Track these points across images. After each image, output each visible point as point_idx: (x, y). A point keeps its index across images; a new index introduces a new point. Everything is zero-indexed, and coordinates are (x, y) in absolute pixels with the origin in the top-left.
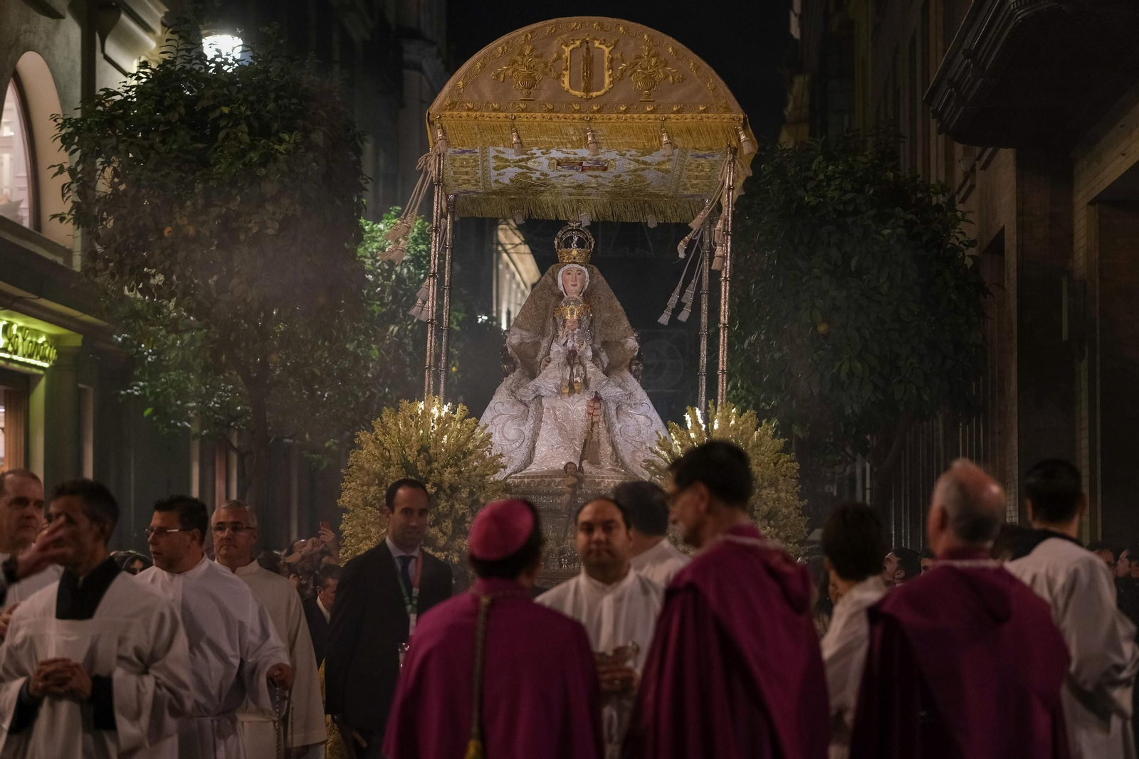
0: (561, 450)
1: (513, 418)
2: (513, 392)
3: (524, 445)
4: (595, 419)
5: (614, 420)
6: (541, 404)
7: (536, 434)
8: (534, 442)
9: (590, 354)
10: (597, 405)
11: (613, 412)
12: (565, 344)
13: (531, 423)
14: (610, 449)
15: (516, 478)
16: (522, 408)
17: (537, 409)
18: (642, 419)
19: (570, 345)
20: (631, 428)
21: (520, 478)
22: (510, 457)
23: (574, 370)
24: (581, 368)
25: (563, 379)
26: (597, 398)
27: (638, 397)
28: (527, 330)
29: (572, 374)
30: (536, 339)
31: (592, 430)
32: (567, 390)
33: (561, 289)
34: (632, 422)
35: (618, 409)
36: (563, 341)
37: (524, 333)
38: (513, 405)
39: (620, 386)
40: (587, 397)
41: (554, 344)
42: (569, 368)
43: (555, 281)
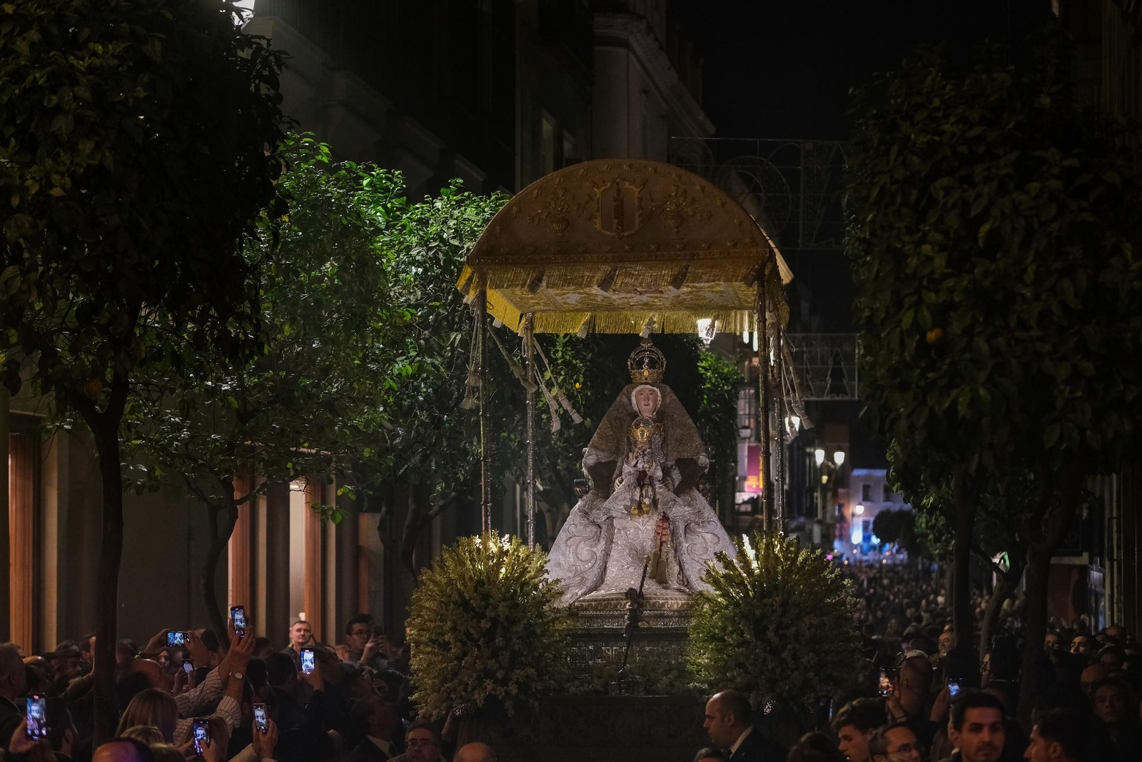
0: (631, 569)
1: (586, 539)
2: (587, 514)
3: (596, 565)
4: (664, 539)
5: (682, 539)
6: (612, 525)
7: (607, 554)
8: (606, 563)
9: (659, 474)
10: (666, 525)
11: (681, 531)
12: (635, 466)
13: (603, 543)
14: (677, 568)
15: (584, 601)
16: (594, 529)
17: (608, 529)
18: (709, 536)
19: (640, 466)
20: (698, 546)
21: (588, 601)
22: (583, 578)
23: (644, 492)
24: (650, 489)
25: (632, 500)
26: (665, 518)
27: (706, 515)
28: (603, 450)
29: (641, 495)
30: (611, 459)
31: (660, 550)
32: (636, 512)
33: (636, 408)
34: (700, 540)
35: (687, 528)
36: (633, 463)
37: (599, 453)
38: (585, 526)
39: (689, 505)
40: (656, 518)
41: (625, 465)
42: (638, 489)
43: (630, 400)
